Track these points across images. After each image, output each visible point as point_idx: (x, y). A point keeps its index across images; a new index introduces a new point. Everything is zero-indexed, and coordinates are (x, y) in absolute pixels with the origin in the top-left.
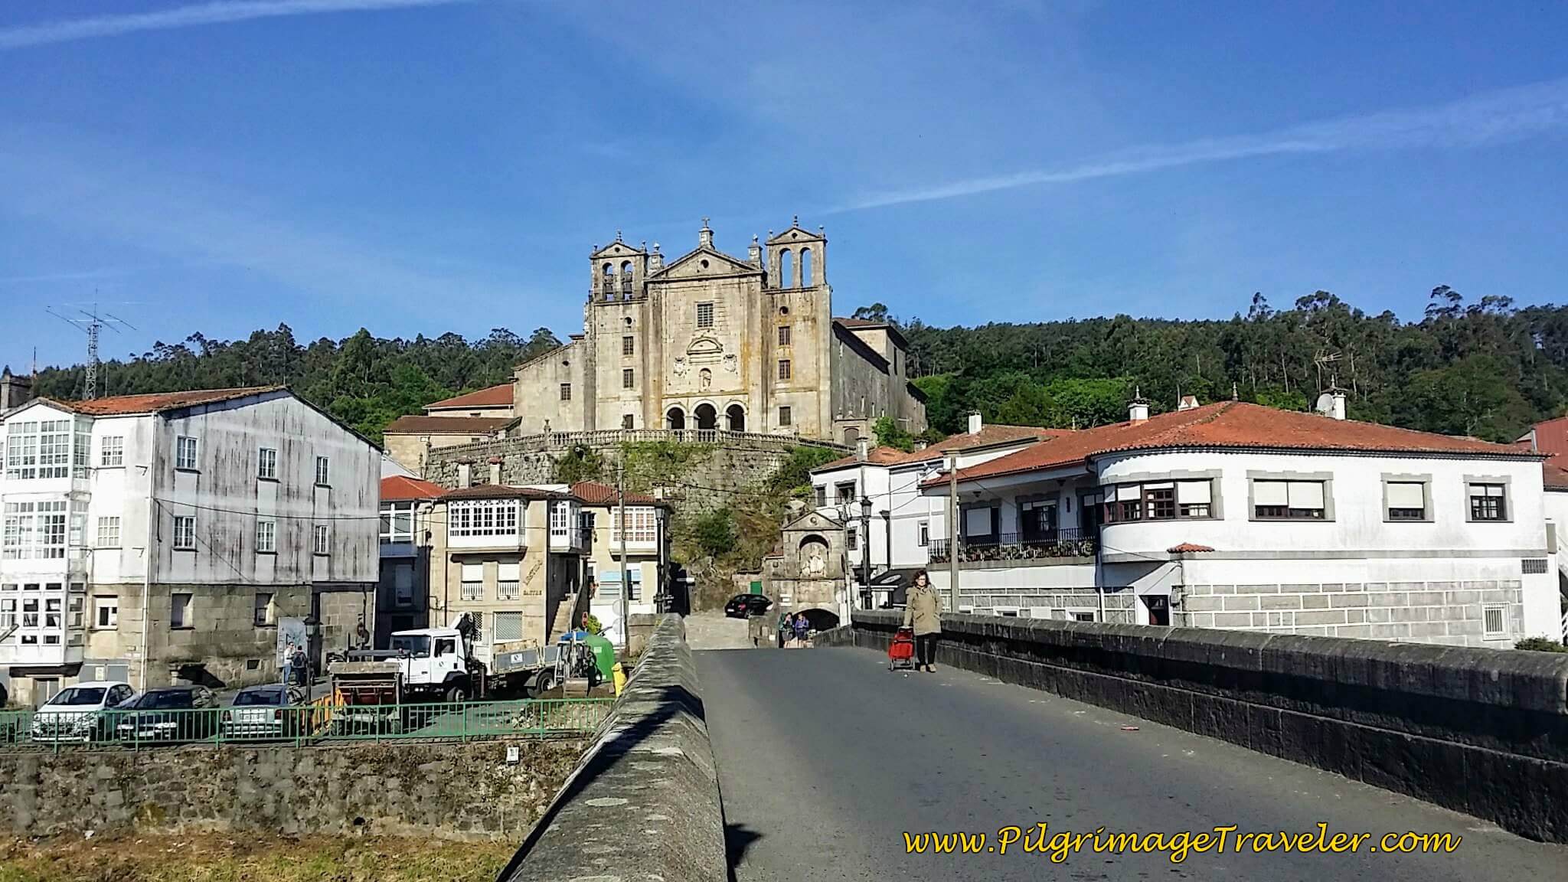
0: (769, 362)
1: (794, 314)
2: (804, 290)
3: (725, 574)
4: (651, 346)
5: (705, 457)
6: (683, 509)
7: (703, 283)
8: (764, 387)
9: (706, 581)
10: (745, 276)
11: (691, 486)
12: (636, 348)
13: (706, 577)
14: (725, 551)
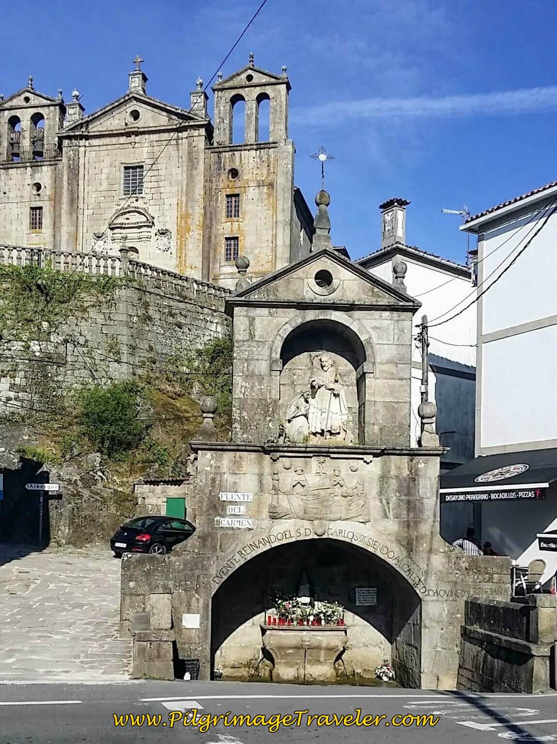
0: (213, 239)
1: (245, 177)
2: (259, 147)
3: (122, 484)
4: (65, 218)
5: (102, 298)
6: (60, 378)
7: (133, 138)
8: (206, 272)
9: (86, 493)
10: (185, 129)
11: (76, 344)
12: (47, 220)
13: (87, 486)
14: (129, 446)
